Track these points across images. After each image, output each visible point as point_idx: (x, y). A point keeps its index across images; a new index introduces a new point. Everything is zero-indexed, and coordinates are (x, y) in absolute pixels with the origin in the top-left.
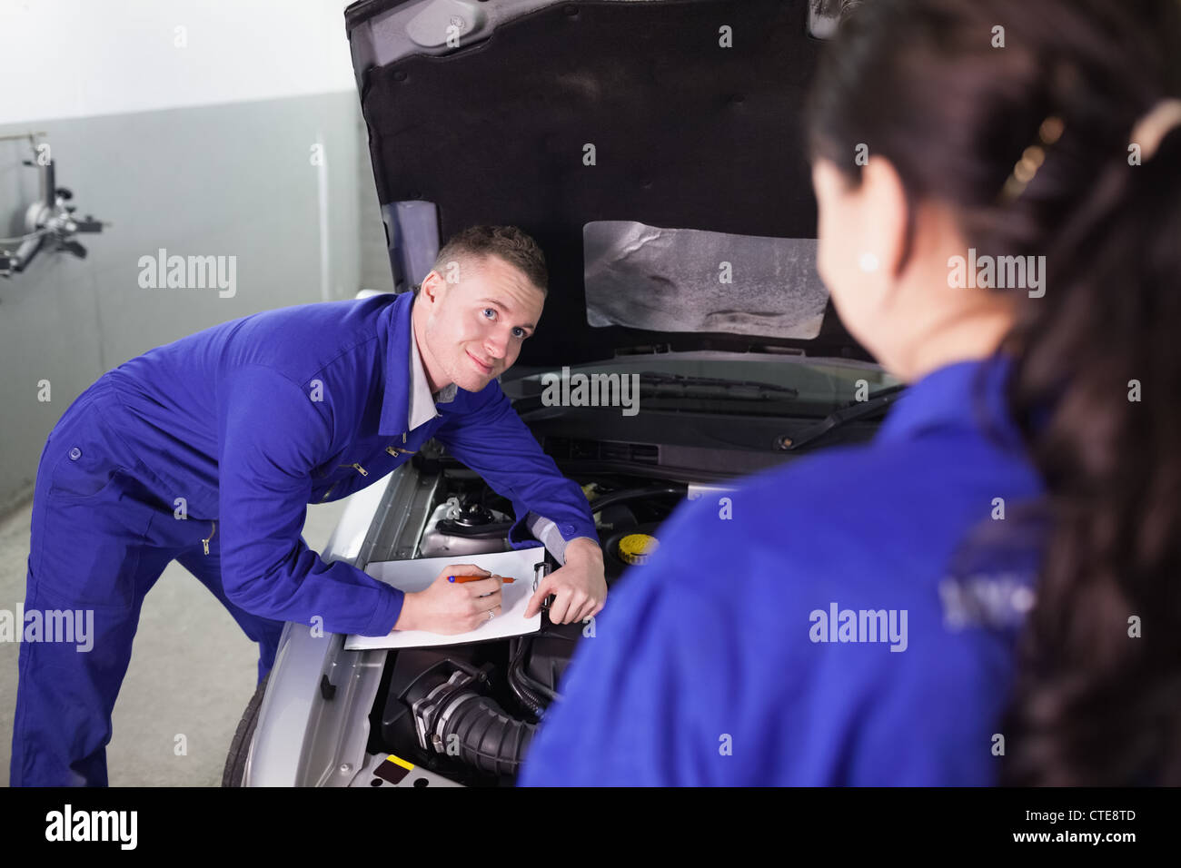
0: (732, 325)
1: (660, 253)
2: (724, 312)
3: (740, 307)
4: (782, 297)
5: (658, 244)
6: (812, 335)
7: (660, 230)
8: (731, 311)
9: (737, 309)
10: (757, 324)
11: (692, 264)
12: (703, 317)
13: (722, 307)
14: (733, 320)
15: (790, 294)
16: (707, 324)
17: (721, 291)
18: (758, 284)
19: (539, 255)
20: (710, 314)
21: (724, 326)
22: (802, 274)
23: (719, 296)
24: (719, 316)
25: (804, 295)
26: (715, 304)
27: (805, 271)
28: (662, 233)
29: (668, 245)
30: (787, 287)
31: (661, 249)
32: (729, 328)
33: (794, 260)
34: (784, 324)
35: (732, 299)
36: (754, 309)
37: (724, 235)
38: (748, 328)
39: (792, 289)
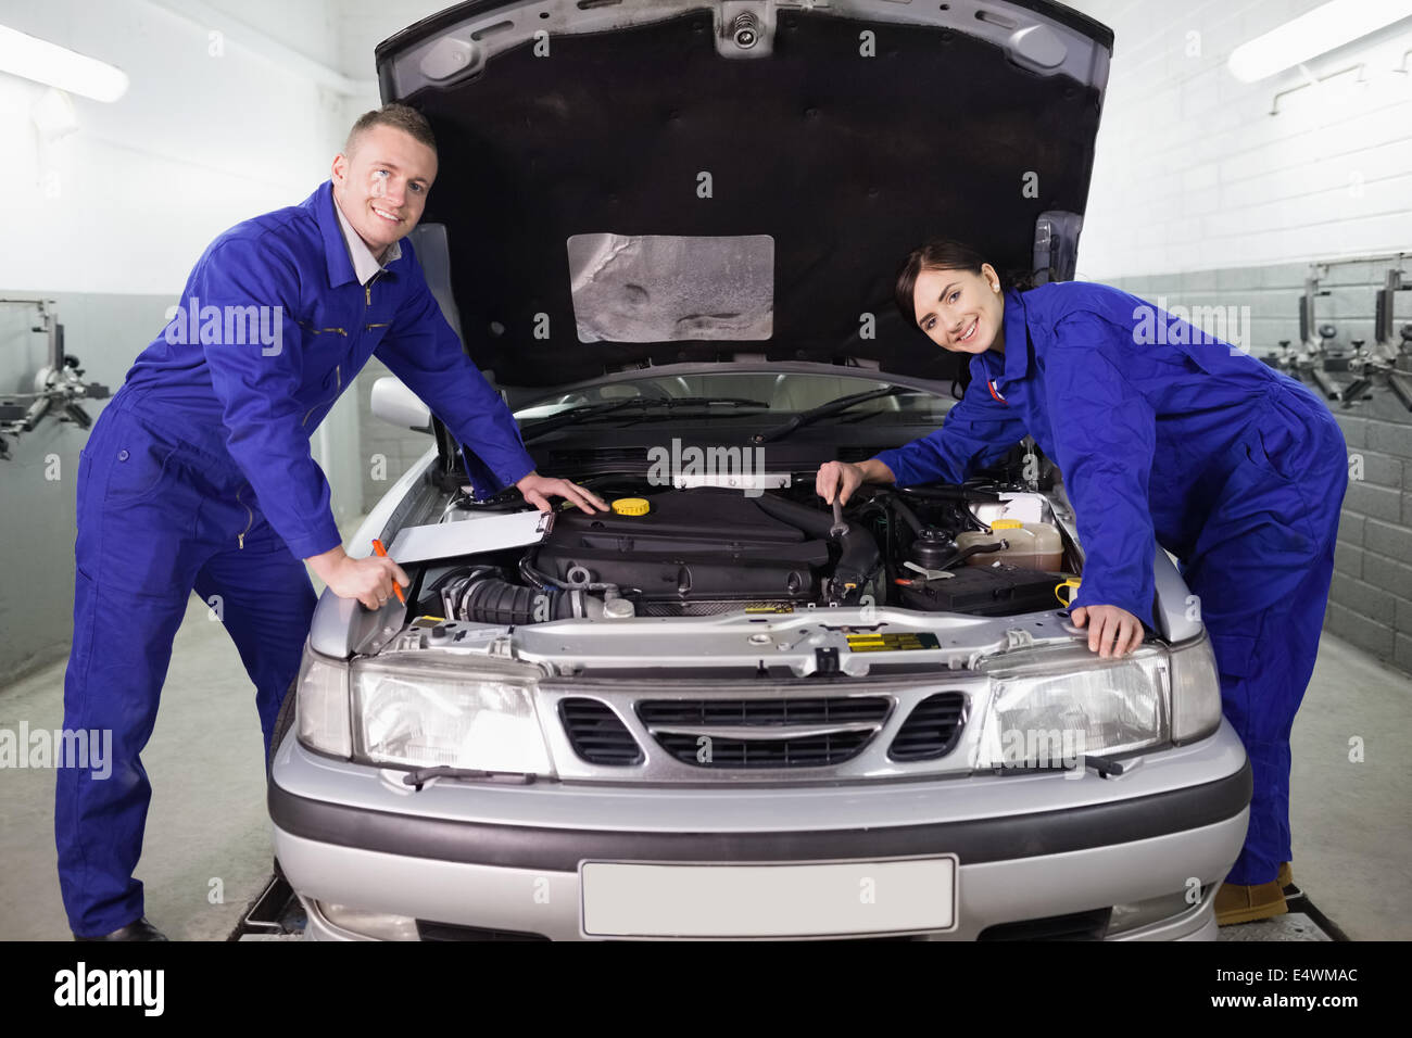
0: (700, 331)
1: (631, 260)
2: (691, 317)
3: (703, 309)
4: (735, 296)
5: (628, 252)
6: (767, 336)
7: (628, 238)
8: (697, 316)
9: (702, 312)
10: (720, 328)
11: (658, 269)
12: (674, 323)
13: (689, 312)
14: (700, 325)
15: (742, 293)
16: (678, 333)
17: (685, 294)
18: (714, 283)
19: (419, 119)
20: (680, 320)
21: (694, 334)
22: (748, 271)
23: (684, 300)
24: (687, 321)
25: (753, 292)
26: (682, 308)
27: (750, 269)
28: (631, 241)
29: (636, 252)
30: (738, 285)
31: (631, 256)
32: (697, 334)
33: (739, 257)
34: (743, 325)
35: (695, 302)
36: (714, 312)
37: (679, 238)
38: (712, 333)
39: (742, 286)
